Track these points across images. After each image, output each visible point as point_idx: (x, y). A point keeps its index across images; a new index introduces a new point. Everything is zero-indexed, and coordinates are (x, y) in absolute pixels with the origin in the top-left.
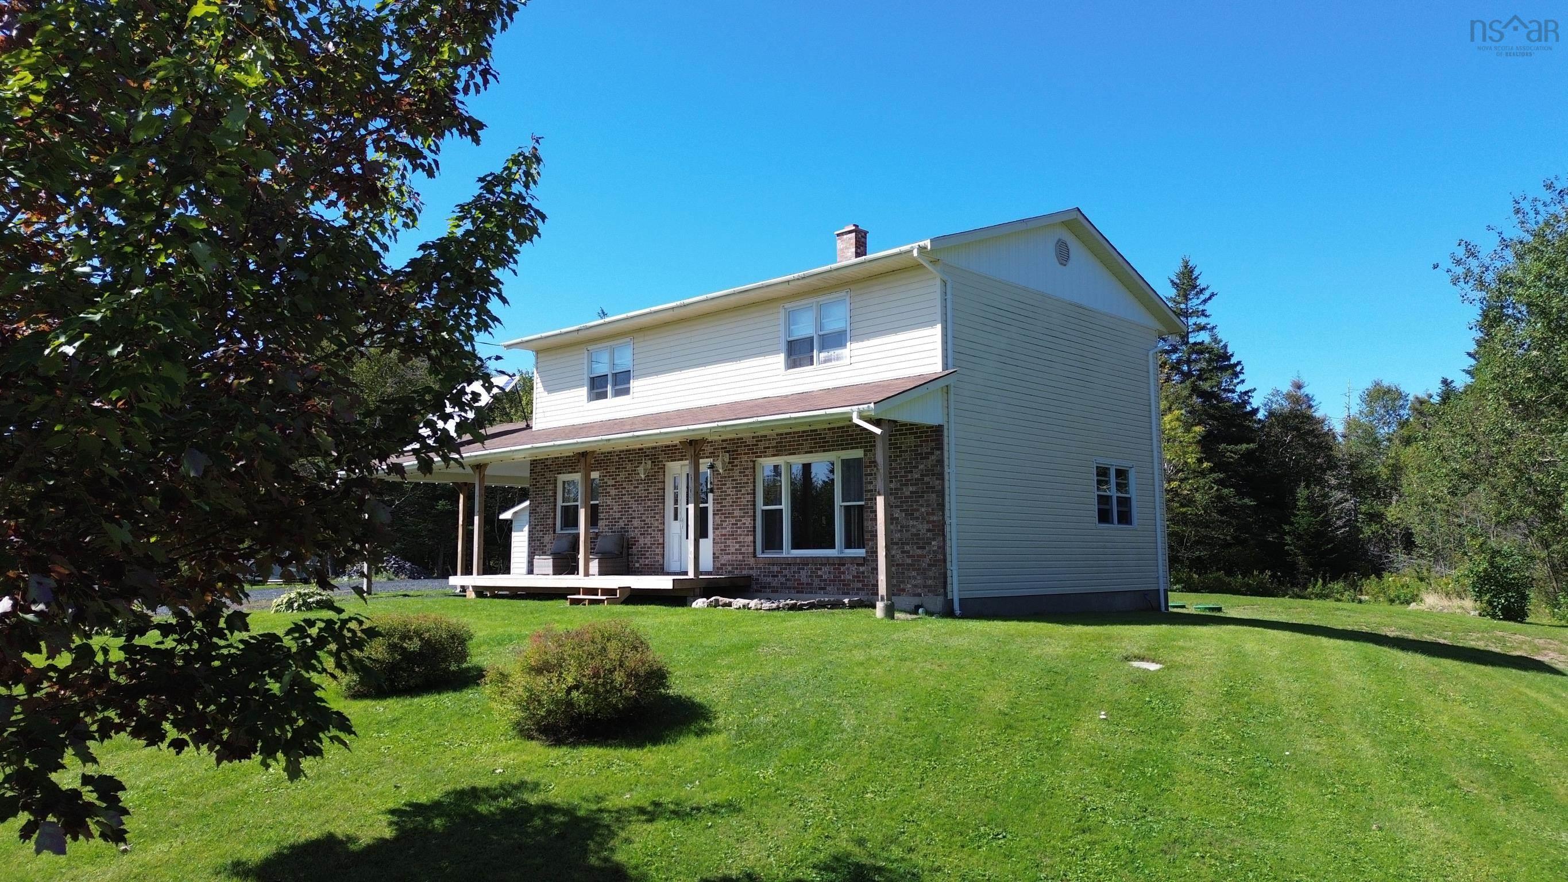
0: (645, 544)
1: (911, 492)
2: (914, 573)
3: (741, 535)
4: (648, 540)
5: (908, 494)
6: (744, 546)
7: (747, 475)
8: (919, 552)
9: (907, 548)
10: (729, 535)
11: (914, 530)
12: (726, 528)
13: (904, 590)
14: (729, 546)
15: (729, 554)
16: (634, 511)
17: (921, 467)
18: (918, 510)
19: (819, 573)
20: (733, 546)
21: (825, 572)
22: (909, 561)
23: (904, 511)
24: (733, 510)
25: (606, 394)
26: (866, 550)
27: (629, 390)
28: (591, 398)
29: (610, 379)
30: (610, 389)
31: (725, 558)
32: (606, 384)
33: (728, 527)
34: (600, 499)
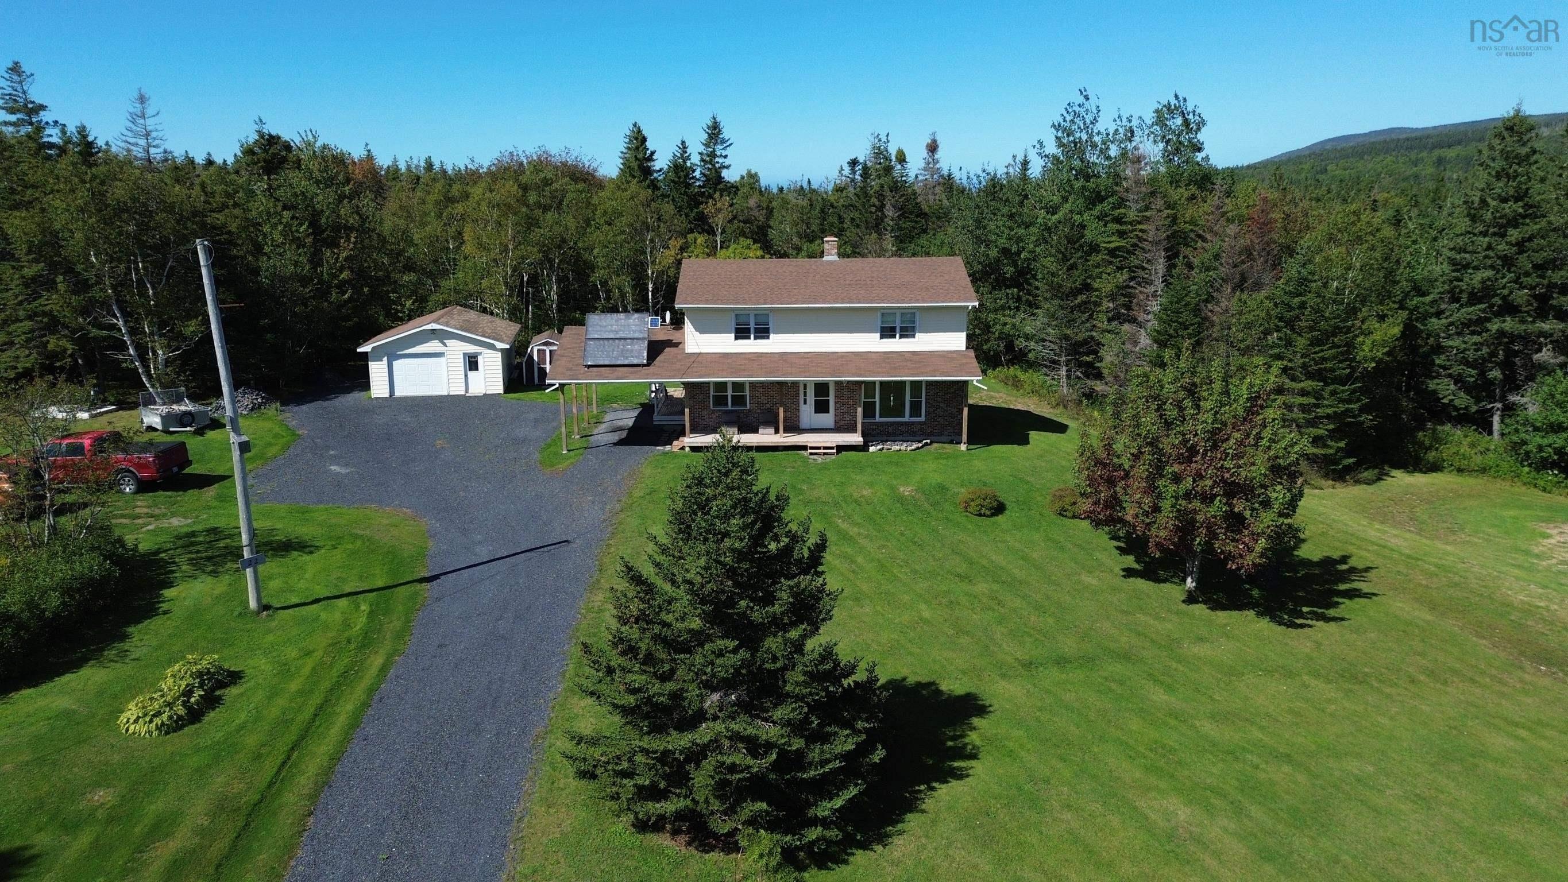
2: (949, 428)
3: (853, 412)
4: (789, 414)
6: (854, 417)
8: (952, 420)
9: (946, 418)
10: (845, 413)
11: (950, 412)
13: (944, 434)
14: (845, 417)
15: (845, 421)
19: (900, 428)
20: (848, 417)
21: (903, 428)
22: (947, 423)
23: (945, 404)
24: (850, 401)
25: (749, 338)
26: (923, 419)
27: (768, 338)
28: (736, 338)
29: (752, 330)
30: (752, 336)
31: (842, 423)
32: (749, 332)
33: (845, 409)
34: (747, 393)
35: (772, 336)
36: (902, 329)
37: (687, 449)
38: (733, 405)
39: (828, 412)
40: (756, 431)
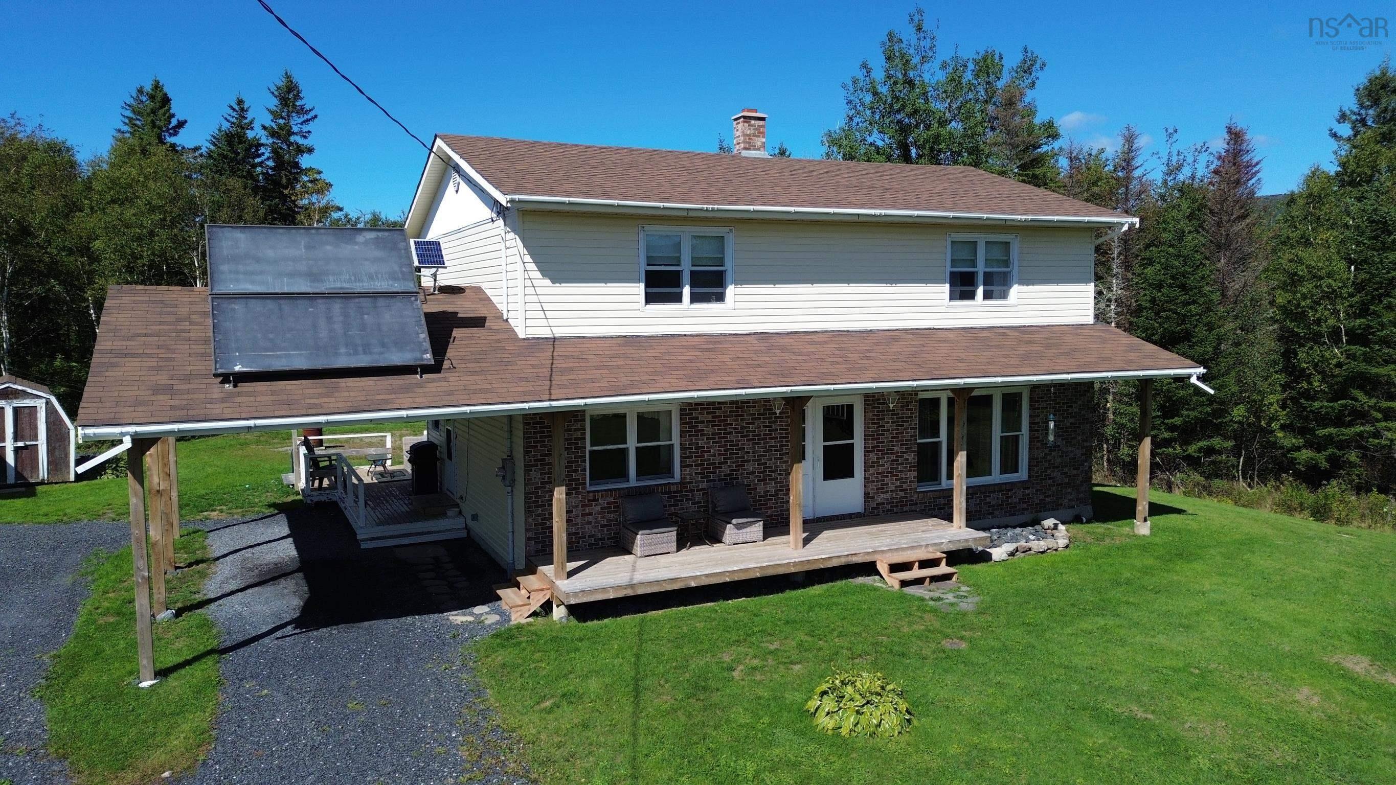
0: (766, 492)
1: (1071, 424)
2: (1070, 490)
3: (902, 471)
4: (771, 487)
5: (1068, 425)
6: (906, 482)
7: (911, 409)
8: (1075, 472)
9: (1066, 470)
10: (887, 473)
11: (1072, 455)
12: (883, 465)
13: (1061, 505)
14: (887, 484)
15: (887, 492)
16: (747, 453)
17: (1080, 402)
18: (1075, 438)
19: (988, 500)
20: (893, 484)
21: (993, 499)
22: (1067, 480)
23: (1065, 439)
24: (893, 446)
25: (678, 299)
26: (1023, 474)
27: (720, 298)
28: (650, 299)
29: (686, 277)
30: (686, 291)
31: (881, 498)
32: (678, 284)
33: (886, 464)
34: (676, 440)
35: (731, 291)
36: (989, 280)
37: (559, 613)
38: (639, 474)
39: (851, 474)
40: (715, 538)
